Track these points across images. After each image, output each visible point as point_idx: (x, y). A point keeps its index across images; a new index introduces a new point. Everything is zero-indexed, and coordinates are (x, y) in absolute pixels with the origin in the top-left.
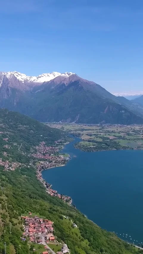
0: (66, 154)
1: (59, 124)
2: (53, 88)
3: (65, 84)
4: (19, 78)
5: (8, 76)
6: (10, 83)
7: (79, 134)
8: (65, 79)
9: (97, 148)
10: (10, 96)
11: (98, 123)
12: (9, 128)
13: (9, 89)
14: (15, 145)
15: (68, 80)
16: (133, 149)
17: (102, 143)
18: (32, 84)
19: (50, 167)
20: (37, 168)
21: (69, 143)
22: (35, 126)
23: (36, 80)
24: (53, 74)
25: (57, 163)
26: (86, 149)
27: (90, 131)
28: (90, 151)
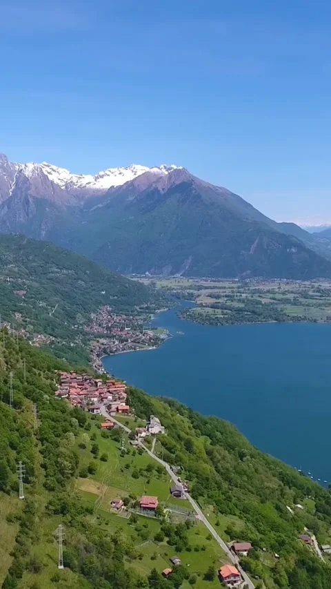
0: (159, 328)
1: (145, 277)
2: (131, 198)
3: (159, 191)
4: (53, 177)
5: (28, 173)
6: (33, 188)
7: (191, 295)
8: (159, 178)
9: (231, 319)
10: (31, 216)
11: (235, 277)
12: (27, 274)
13: (30, 201)
14: (41, 305)
15: (166, 180)
16: (315, 321)
17: (245, 311)
18: (82, 193)
19: (122, 350)
20: (92, 351)
21: (166, 309)
22: (88, 272)
23: (91, 184)
24: (132, 169)
25: (139, 343)
26: (207, 320)
27: (216, 290)
28: (217, 324)
